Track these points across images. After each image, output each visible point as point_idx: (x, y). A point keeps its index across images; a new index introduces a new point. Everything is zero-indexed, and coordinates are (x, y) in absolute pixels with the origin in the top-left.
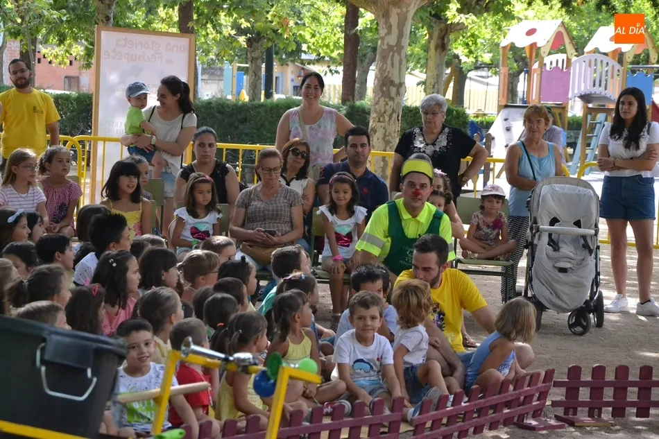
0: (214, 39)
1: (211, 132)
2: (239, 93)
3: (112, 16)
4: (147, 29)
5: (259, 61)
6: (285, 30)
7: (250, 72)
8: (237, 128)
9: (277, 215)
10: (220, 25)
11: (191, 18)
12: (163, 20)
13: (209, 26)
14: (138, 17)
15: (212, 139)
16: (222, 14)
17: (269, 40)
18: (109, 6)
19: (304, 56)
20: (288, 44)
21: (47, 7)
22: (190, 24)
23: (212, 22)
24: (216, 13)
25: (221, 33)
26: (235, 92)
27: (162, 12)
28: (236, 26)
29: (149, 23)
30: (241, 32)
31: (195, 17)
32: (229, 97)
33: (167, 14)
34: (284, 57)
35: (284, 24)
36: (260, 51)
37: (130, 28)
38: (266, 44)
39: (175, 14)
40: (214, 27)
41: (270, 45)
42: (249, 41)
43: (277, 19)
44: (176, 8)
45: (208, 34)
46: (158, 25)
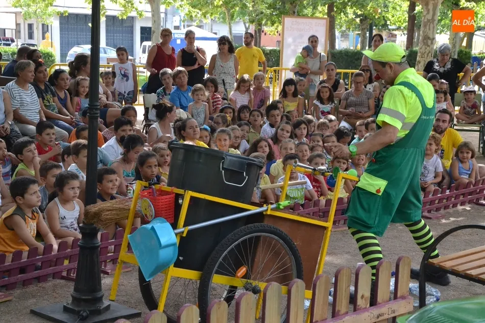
0: (345, 20)
1: (333, 64)
2: (356, 46)
3: (296, 11)
4: (313, 16)
5: (366, 30)
6: (376, 14)
7: (361, 36)
8: (354, 63)
10: (347, 13)
11: (333, 10)
12: (320, 12)
13: (342, 14)
14: (308, 11)
15: (333, 67)
16: (348, 8)
17: (370, 19)
18: (295, 7)
19: (390, 27)
20: (380, 21)
21: (264, 8)
22: (332, 13)
24: (345, 8)
25: (348, 17)
26: (354, 46)
27: (320, 8)
28: (355, 13)
29: (314, 14)
30: (357, 16)
31: (335, 9)
32: (352, 48)
33: (322, 9)
34: (380, 28)
35: (375, 11)
36: (367, 25)
37: (305, 16)
38: (369, 21)
39: (326, 9)
40: (345, 14)
41: (371, 22)
42: (361, 20)
43: (372, 9)
44: (327, 6)
45: (341, 18)
46: (318, 15)
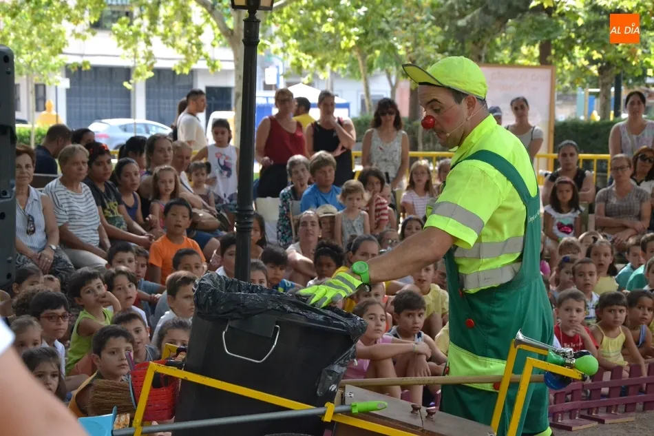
0: (569, 70)
1: (572, 144)
2: (590, 113)
3: (483, 55)
4: (512, 64)
5: (610, 85)
6: (633, 59)
7: (601, 95)
8: (589, 143)
9: (630, 210)
10: (575, 58)
11: (549, 53)
12: (526, 57)
13: (565, 59)
14: (505, 55)
15: (573, 150)
16: (577, 49)
17: (618, 67)
18: (481, 48)
19: (649, 80)
20: (635, 71)
21: (433, 51)
22: (549, 58)
23: (567, 55)
24: (571, 48)
25: (575, 64)
26: (587, 113)
27: (524, 50)
28: (588, 57)
29: (514, 59)
30: (593, 62)
31: (553, 52)
32: (582, 118)
33: (529, 51)
34: (630, 81)
35: (632, 53)
36: (610, 78)
37: (496, 64)
38: (616, 71)
39: (536, 51)
40: (569, 59)
41: (619, 71)
42: (600, 70)
43: (626, 49)
44: (537, 46)
45: (563, 66)
46: (521, 61)
